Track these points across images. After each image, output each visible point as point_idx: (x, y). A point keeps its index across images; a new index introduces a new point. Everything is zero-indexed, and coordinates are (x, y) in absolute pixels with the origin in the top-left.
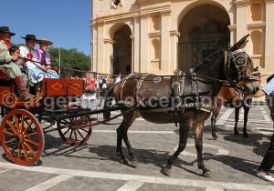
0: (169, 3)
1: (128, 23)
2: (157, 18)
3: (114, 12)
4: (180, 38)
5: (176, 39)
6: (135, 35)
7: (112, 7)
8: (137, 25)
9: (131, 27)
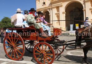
0: (62, 3)
1: (48, 10)
2: (58, 8)
3: (43, 7)
4: (66, 14)
5: (65, 15)
6: (51, 14)
7: (43, 5)
8: (51, 11)
9: (49, 11)
